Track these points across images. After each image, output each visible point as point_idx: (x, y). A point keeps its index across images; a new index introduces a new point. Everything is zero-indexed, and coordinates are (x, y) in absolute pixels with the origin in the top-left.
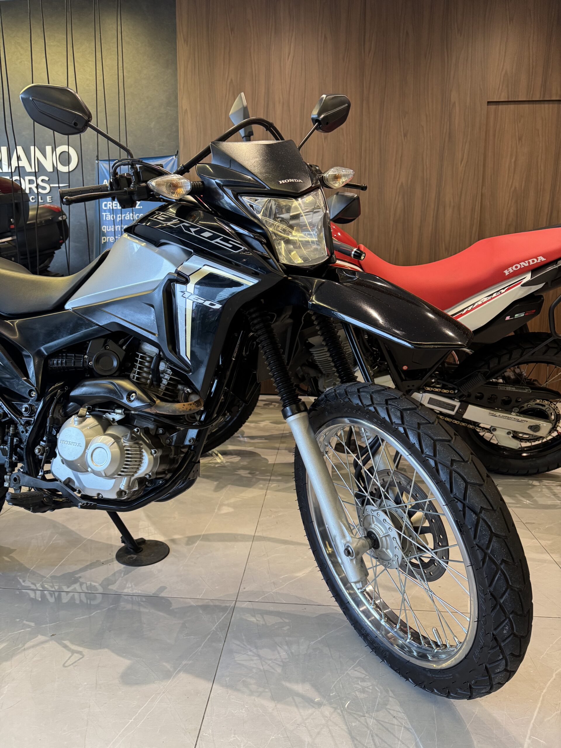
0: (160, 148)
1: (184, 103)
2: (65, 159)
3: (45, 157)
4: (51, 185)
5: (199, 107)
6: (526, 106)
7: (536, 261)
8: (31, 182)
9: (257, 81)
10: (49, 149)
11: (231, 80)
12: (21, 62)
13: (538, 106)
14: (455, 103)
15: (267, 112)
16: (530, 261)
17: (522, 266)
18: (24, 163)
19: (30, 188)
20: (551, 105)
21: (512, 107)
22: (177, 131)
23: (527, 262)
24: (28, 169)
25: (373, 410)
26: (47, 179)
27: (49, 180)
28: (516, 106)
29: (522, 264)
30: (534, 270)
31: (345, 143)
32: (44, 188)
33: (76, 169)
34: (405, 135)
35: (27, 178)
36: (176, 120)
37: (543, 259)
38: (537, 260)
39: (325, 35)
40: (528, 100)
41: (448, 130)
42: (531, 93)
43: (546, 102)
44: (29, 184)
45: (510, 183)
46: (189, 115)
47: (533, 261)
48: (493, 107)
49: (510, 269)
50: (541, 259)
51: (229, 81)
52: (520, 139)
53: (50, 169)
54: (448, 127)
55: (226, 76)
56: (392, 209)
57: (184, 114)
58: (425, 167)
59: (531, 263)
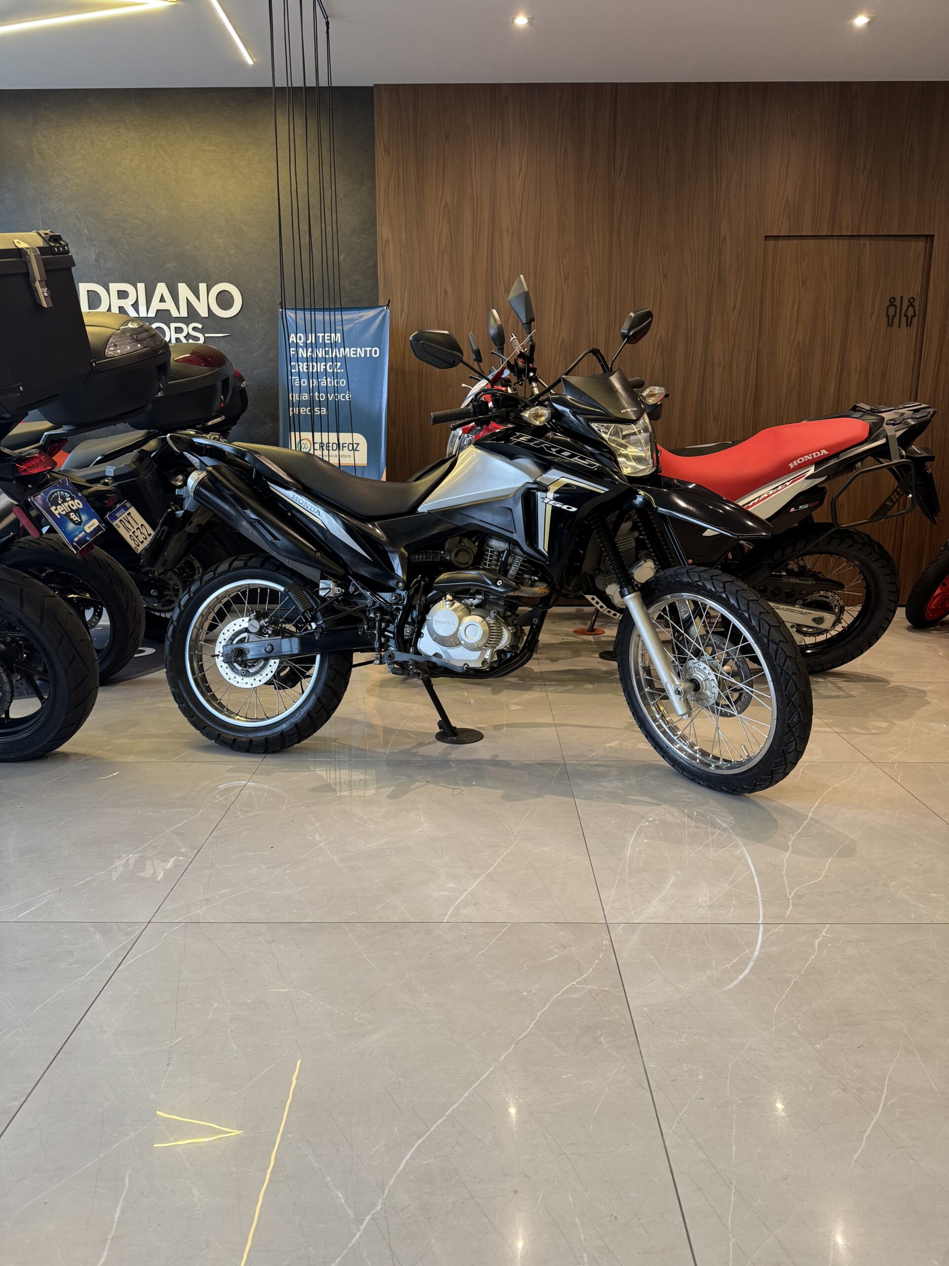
0: (352, 287)
1: (384, 231)
2: (224, 300)
3: (199, 299)
4: (206, 335)
5: (404, 236)
6: (811, 242)
7: (819, 454)
8: (178, 330)
9: (479, 205)
10: (203, 287)
11: (446, 202)
12: (163, 171)
13: (825, 242)
14: (725, 238)
15: (492, 243)
16: (814, 454)
17: (806, 460)
18: (169, 305)
19: (177, 339)
20: (841, 242)
21: (794, 242)
22: (375, 267)
23: (810, 455)
24: (175, 313)
25: (702, 584)
26: (200, 326)
27: (202, 328)
28: (799, 241)
29: (806, 457)
30: (818, 463)
31: (591, 286)
32: (198, 339)
33: (240, 314)
34: (665, 276)
35: (173, 325)
36: (374, 250)
37: (826, 453)
38: (821, 453)
39: (565, 149)
40: (814, 234)
41: (717, 271)
42: (818, 226)
43: (834, 238)
44: (176, 333)
45: (793, 336)
46: (391, 246)
47: (817, 454)
48: (771, 243)
49: (795, 462)
50: (824, 452)
51: (443, 204)
52: (804, 282)
53: (204, 313)
54: (717, 267)
55: (440, 197)
56: (649, 369)
57: (384, 245)
58: (689, 316)
59: (815, 456)
